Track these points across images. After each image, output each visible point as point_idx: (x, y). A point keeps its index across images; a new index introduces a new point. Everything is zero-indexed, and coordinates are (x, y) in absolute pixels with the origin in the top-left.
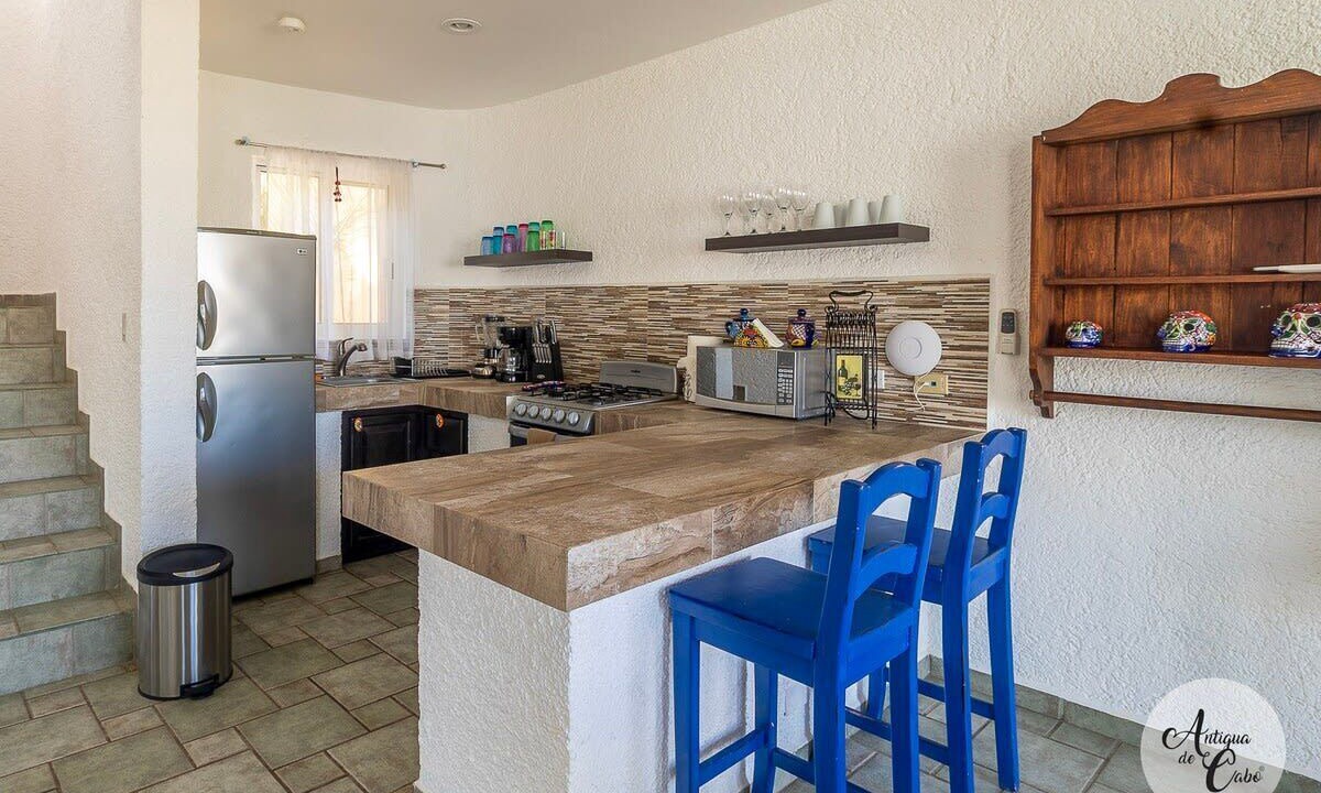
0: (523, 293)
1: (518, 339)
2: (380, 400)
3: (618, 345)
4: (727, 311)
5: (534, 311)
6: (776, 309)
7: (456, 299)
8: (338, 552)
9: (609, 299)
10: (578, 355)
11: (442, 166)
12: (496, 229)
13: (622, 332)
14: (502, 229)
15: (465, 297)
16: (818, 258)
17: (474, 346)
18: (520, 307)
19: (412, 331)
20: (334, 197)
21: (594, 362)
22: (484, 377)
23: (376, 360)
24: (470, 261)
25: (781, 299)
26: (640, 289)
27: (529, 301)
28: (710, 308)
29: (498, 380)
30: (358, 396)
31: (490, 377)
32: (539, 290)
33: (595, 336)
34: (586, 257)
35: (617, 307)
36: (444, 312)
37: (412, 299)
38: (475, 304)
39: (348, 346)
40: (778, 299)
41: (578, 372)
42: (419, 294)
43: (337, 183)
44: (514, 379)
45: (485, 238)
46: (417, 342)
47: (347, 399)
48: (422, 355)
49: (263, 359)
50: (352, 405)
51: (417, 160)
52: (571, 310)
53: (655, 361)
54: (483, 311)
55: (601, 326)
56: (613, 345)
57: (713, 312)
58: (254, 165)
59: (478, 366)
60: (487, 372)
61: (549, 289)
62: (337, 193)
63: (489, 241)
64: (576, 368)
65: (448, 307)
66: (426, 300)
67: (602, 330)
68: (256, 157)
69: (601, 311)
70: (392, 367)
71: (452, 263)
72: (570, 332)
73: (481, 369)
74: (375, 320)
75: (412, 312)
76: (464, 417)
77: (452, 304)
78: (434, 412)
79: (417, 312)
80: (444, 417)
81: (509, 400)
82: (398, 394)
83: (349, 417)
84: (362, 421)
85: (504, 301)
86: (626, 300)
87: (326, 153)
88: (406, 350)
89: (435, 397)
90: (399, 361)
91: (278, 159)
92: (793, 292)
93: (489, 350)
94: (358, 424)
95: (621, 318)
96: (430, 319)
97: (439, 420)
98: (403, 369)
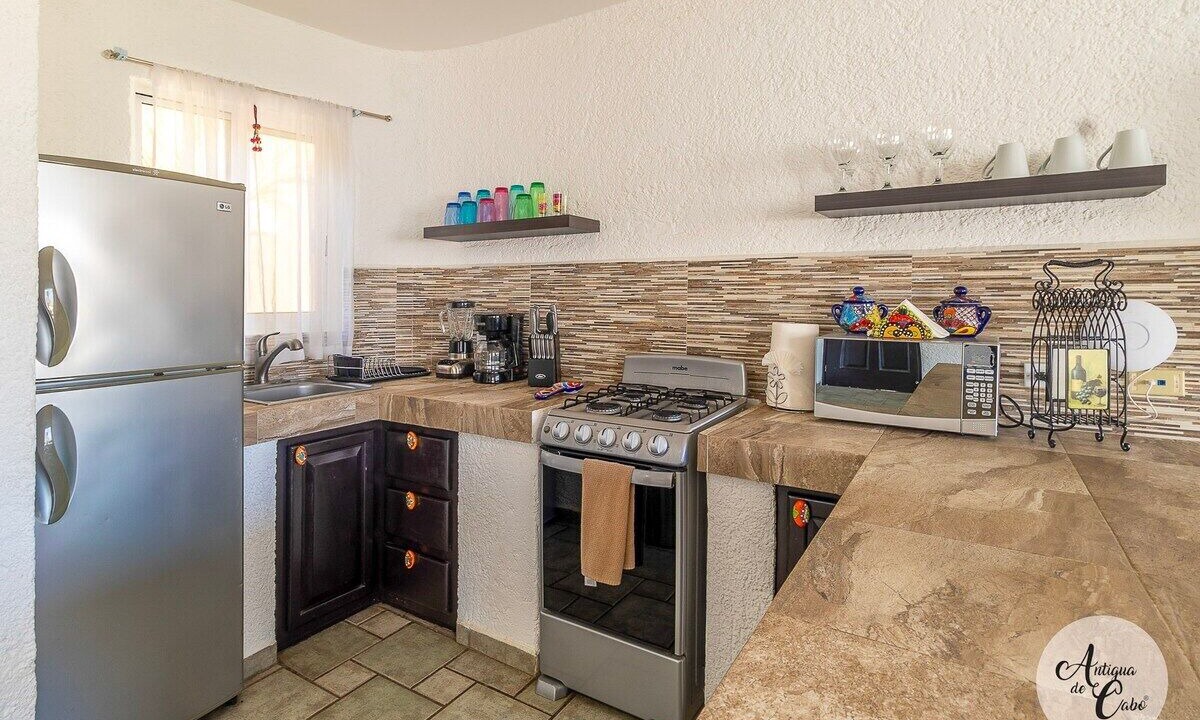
0: (498, 273)
1: (503, 330)
2: (331, 418)
3: (641, 335)
4: (814, 291)
5: (513, 295)
6: (893, 288)
7: (406, 282)
8: (272, 641)
9: (628, 278)
10: (579, 346)
11: (388, 118)
12: (461, 194)
13: (647, 319)
14: (468, 194)
15: (416, 278)
16: (956, 221)
17: (428, 338)
18: (495, 289)
19: (351, 321)
20: (252, 145)
21: (605, 355)
22: (450, 377)
23: (307, 360)
24: (430, 233)
25: (900, 275)
26: (674, 264)
27: (506, 282)
28: (786, 287)
29: (475, 380)
30: (301, 416)
31: (460, 377)
32: (521, 268)
33: (607, 324)
34: (592, 226)
35: (640, 287)
36: (390, 297)
37: (350, 280)
38: (429, 286)
39: (273, 344)
40: (895, 275)
41: (581, 368)
42: (359, 275)
43: (256, 126)
44: (497, 378)
45: (450, 205)
46: (357, 335)
47: (287, 422)
48: (364, 350)
49: (159, 375)
50: (292, 430)
51: (359, 108)
52: (568, 292)
53: (699, 355)
54: (440, 295)
55: (615, 311)
56: (633, 337)
57: (790, 292)
58: (133, 94)
59: (442, 363)
60: (456, 370)
61: (535, 267)
62: (256, 140)
63: (455, 209)
64: (580, 363)
65: (395, 290)
66: (368, 281)
67: (615, 316)
68: (138, 80)
69: (617, 293)
70: (330, 367)
71: (401, 236)
72: (568, 319)
73: (446, 367)
74: (306, 307)
75: (350, 297)
76: (452, 437)
77: (401, 287)
78: (406, 429)
79: (358, 298)
80: (417, 434)
81: (536, 415)
82: (350, 407)
83: (287, 448)
84: (307, 449)
85: (470, 282)
86: (654, 279)
87: (241, 84)
88: (345, 344)
89: (408, 409)
90: (340, 360)
91: (170, 87)
92: (921, 265)
93: (456, 344)
94: (301, 456)
95: (645, 301)
96: (373, 305)
97: (412, 440)
98: (347, 371)
